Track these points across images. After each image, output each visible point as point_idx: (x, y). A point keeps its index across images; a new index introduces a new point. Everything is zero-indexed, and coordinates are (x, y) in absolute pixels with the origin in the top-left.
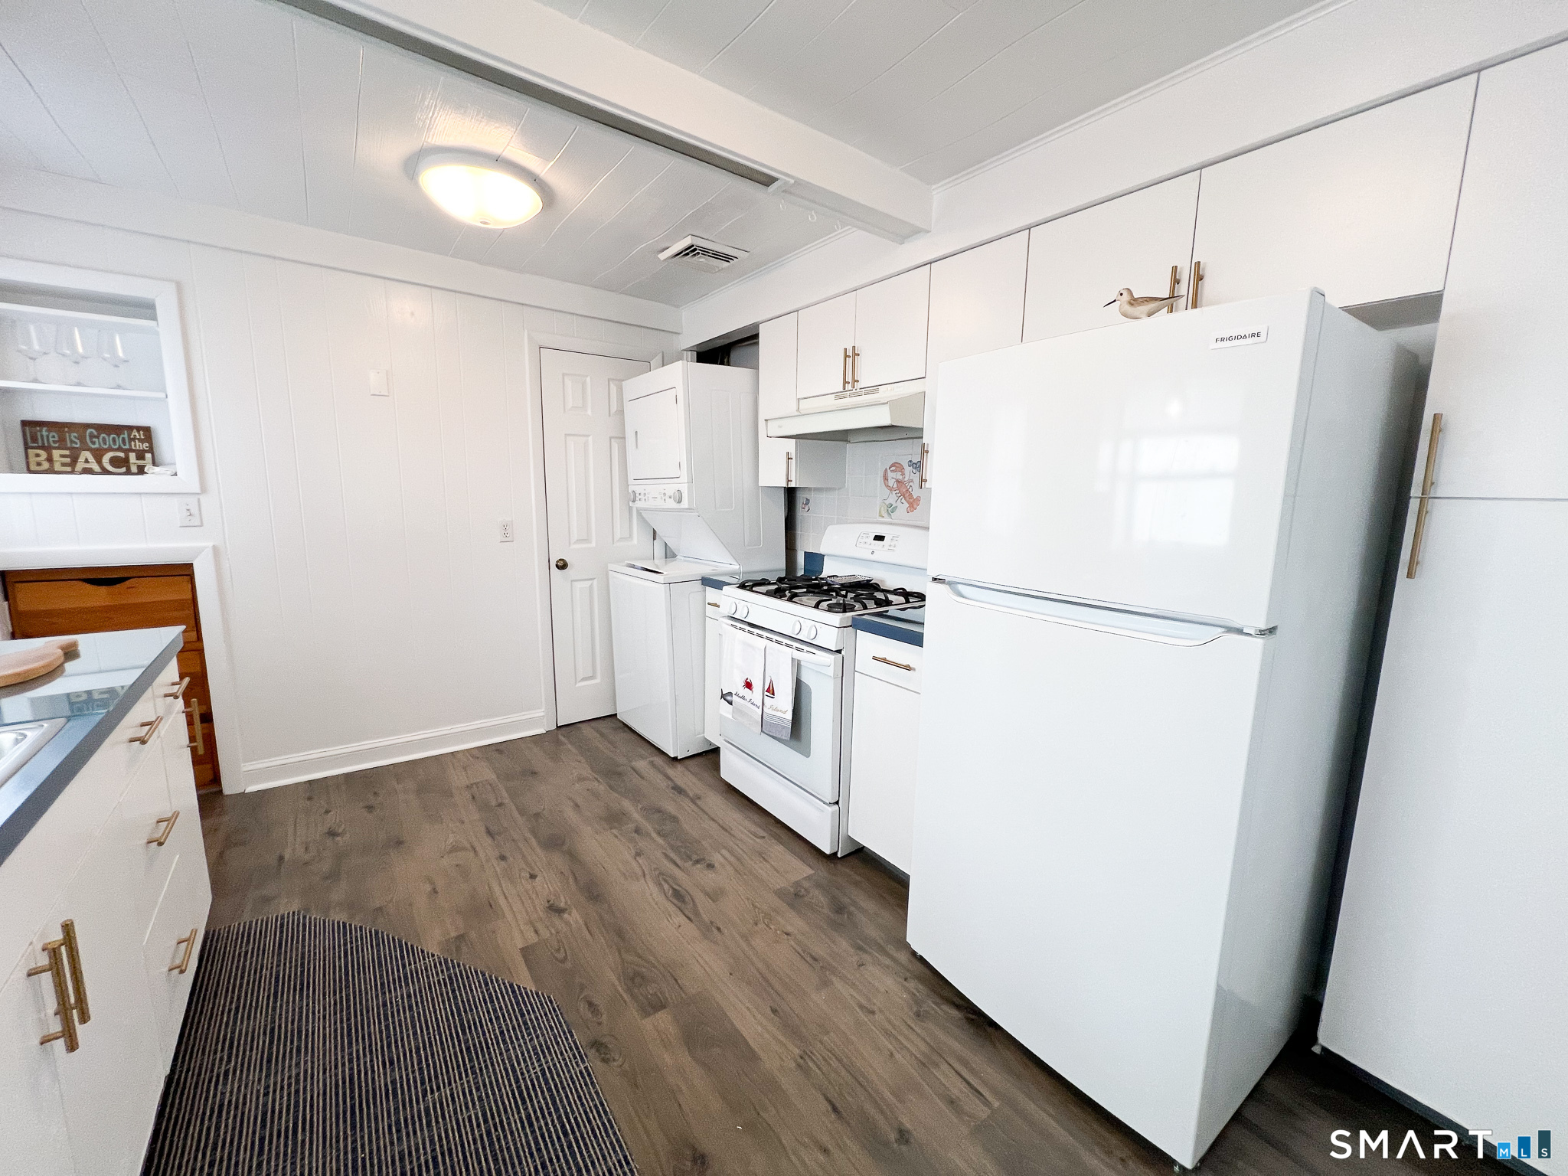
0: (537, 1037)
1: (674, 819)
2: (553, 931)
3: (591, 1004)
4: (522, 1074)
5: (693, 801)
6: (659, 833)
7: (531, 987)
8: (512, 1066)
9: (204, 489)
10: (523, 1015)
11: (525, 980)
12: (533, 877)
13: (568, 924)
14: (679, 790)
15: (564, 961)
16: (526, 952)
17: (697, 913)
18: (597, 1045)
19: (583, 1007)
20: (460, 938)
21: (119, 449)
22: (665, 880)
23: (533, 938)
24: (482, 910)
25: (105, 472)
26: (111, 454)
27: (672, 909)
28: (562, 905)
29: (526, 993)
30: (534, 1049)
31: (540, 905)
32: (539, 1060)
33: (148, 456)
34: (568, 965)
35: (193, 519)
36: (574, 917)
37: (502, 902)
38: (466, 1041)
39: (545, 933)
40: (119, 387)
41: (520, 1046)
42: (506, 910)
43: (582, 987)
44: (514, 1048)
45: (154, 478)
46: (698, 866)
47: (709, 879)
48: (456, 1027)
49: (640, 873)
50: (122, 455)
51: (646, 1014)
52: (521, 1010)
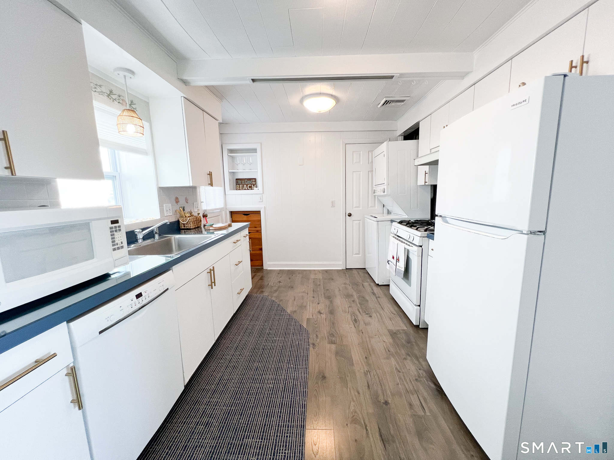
0: (301, 337)
1: (367, 301)
2: (317, 317)
3: (317, 336)
4: (294, 342)
5: (376, 298)
6: (359, 303)
7: (305, 326)
8: (293, 340)
9: (263, 193)
10: (300, 331)
11: (305, 325)
12: (318, 304)
13: (321, 317)
14: (374, 294)
15: (315, 324)
16: (308, 320)
17: (358, 326)
18: (314, 344)
19: (315, 335)
20: (295, 311)
21: (251, 184)
22: (354, 315)
23: (311, 317)
24: (303, 307)
25: (248, 189)
26: (249, 185)
27: (352, 323)
28: (322, 312)
29: (303, 327)
30: (299, 339)
31: (317, 310)
32: (299, 341)
33: (255, 185)
34: (316, 326)
35: (261, 200)
36: (324, 316)
37: (308, 307)
38: (286, 331)
39: (314, 317)
40: (250, 169)
41: (296, 337)
42: (308, 309)
43: (317, 331)
44: (295, 337)
45: (255, 190)
46: (367, 315)
47: (367, 319)
48: (285, 328)
49: (348, 311)
50: (251, 185)
51: (329, 343)
52: (300, 330)
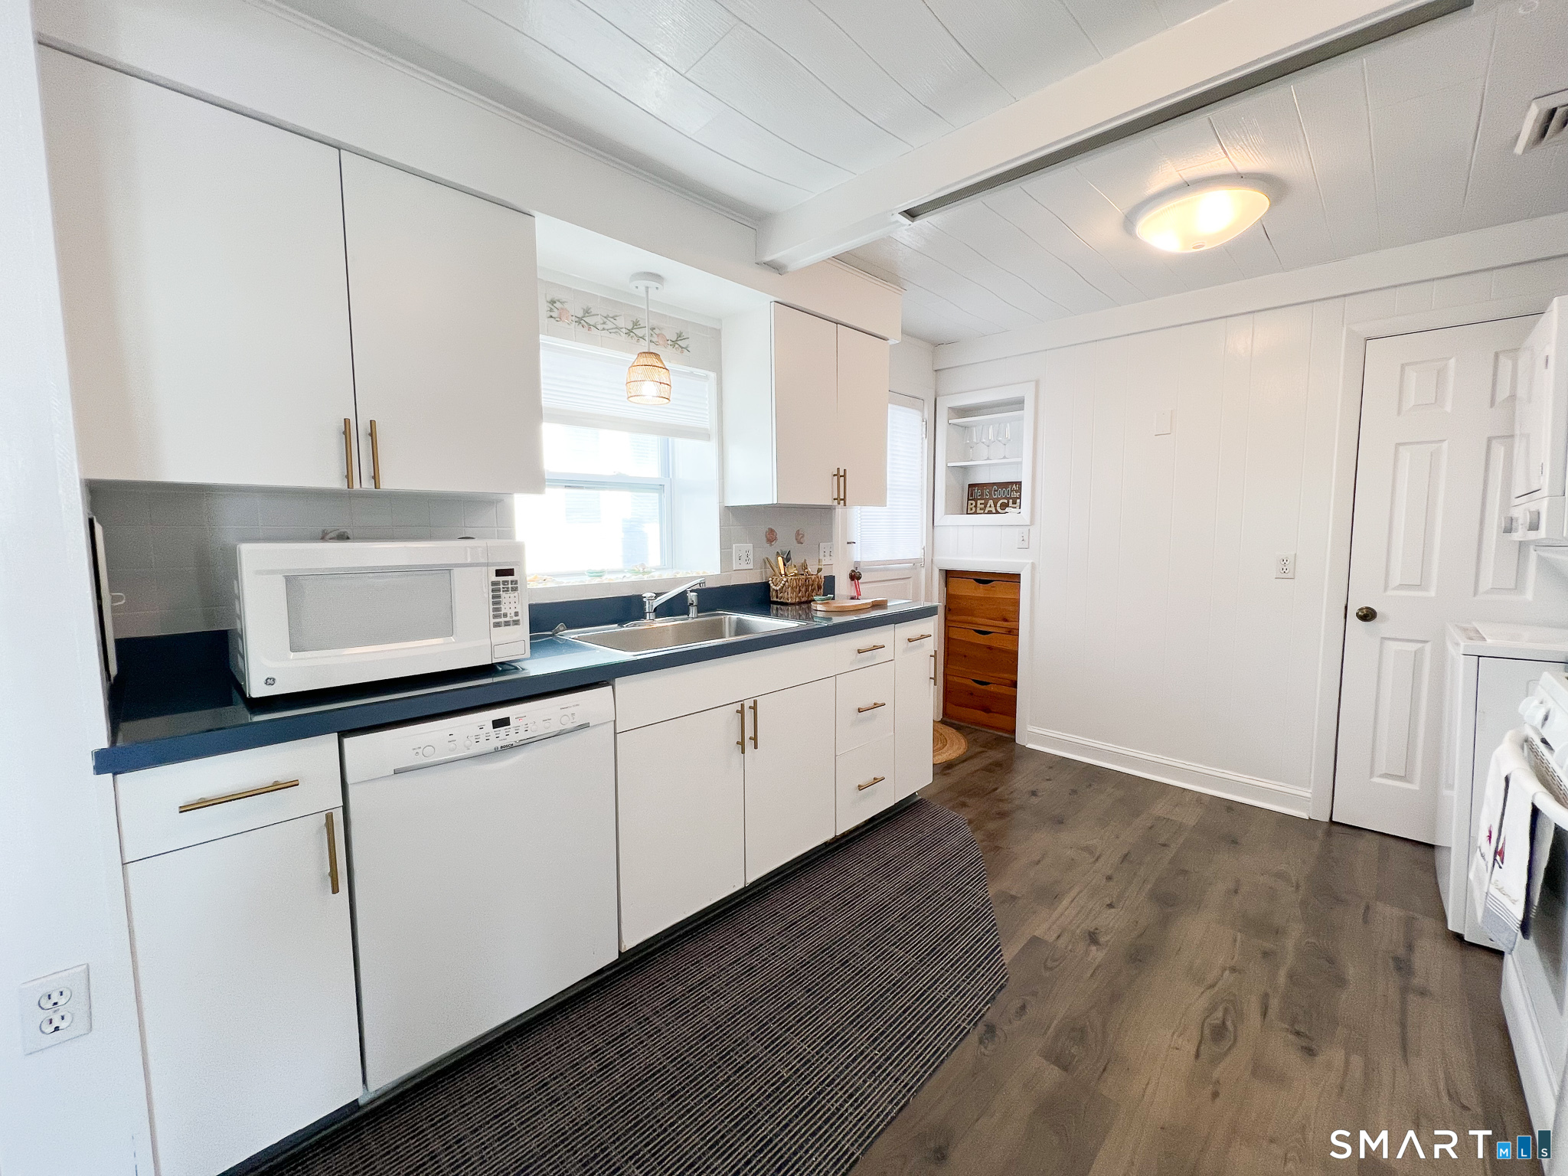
0: (968, 984)
1: (1341, 982)
2: (1070, 947)
3: (1023, 1007)
4: (936, 989)
5: (1405, 990)
6: (1291, 976)
7: (1007, 958)
8: (938, 979)
9: (1032, 522)
10: (979, 966)
11: (1009, 954)
12: (1110, 906)
13: (1087, 953)
14: (1403, 966)
15: (1046, 968)
16: (1035, 941)
17: (1215, 1060)
18: (991, 1029)
19: (1017, 1003)
20: (1014, 898)
21: (1005, 498)
22: (1226, 1010)
23: (1051, 937)
24: (1049, 895)
25: (997, 513)
26: (1001, 501)
27: (1194, 1033)
28: (1102, 940)
29: (999, 958)
30: (959, 986)
31: (1089, 925)
32: (952, 993)
33: (1018, 501)
34: (1047, 974)
35: (1025, 545)
36: (1097, 955)
37: (1065, 902)
38: (939, 945)
39: (1062, 943)
40: (1005, 458)
41: (955, 976)
42: (1060, 909)
43: (1035, 994)
44: (951, 974)
45: (1011, 515)
47: (1282, 1051)
48: (945, 934)
49: (1209, 982)
50: (1006, 501)
51: (1047, 1058)
52: (982, 962)
